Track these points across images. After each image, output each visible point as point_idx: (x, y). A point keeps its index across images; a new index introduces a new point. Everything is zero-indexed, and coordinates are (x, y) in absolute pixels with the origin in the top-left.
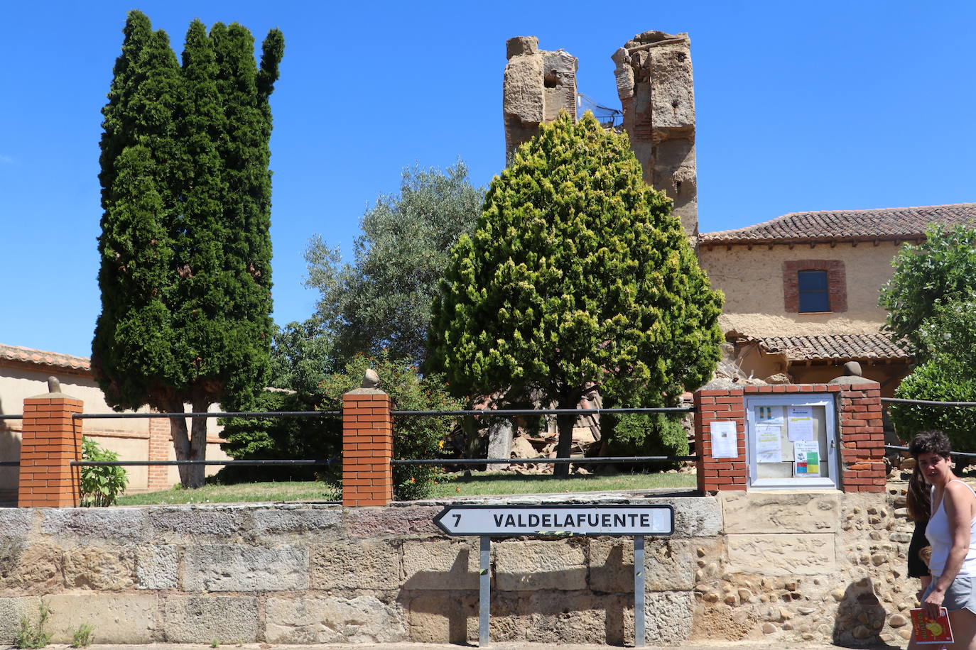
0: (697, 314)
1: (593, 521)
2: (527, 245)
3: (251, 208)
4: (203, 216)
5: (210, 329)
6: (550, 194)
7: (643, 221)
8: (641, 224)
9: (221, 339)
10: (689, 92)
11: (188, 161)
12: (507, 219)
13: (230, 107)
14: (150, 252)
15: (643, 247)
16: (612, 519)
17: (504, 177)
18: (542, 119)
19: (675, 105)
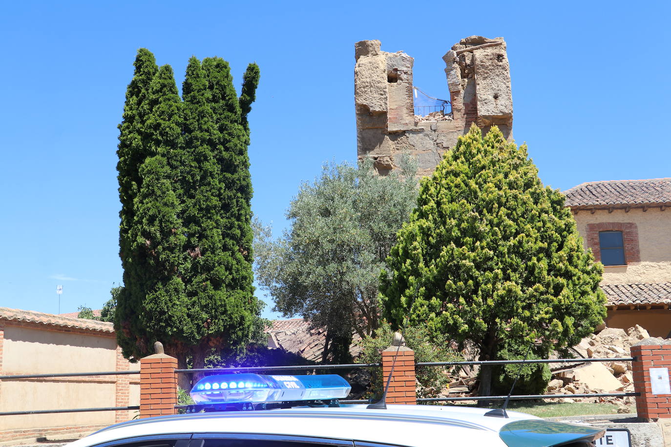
0: (589, 282)
2: (464, 233)
3: (242, 202)
4: (208, 209)
5: (217, 297)
6: (476, 192)
7: (547, 212)
8: (547, 215)
9: (225, 306)
10: (508, 87)
11: (196, 167)
12: (445, 212)
13: (223, 125)
14: (172, 239)
15: (549, 232)
17: (435, 178)
18: (387, 108)
19: (496, 97)
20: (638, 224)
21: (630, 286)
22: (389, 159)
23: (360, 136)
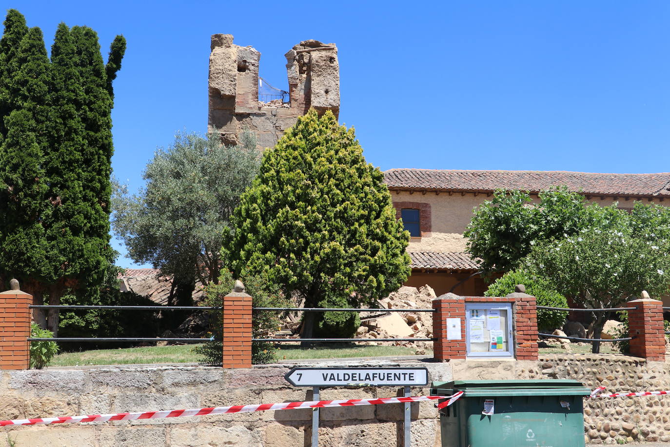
0: (399, 247)
1: (382, 378)
2: (299, 198)
3: (103, 159)
4: (71, 163)
5: (75, 242)
6: (310, 165)
7: (369, 186)
8: (368, 188)
9: (82, 250)
10: (337, 85)
11: (61, 124)
12: (283, 179)
13: (89, 87)
14: (35, 187)
15: (370, 203)
16: (393, 376)
17: (276, 151)
18: (235, 93)
19: (327, 92)
20: (431, 205)
21: (423, 254)
22: (234, 137)
23: (211, 115)
